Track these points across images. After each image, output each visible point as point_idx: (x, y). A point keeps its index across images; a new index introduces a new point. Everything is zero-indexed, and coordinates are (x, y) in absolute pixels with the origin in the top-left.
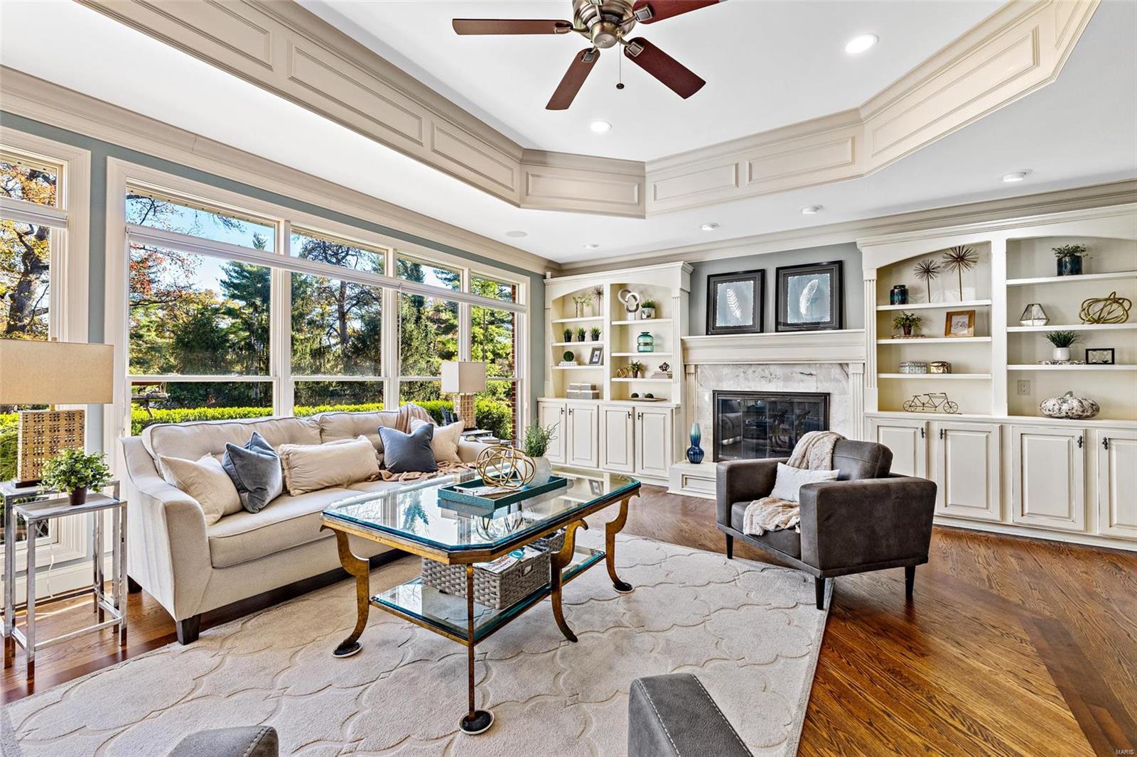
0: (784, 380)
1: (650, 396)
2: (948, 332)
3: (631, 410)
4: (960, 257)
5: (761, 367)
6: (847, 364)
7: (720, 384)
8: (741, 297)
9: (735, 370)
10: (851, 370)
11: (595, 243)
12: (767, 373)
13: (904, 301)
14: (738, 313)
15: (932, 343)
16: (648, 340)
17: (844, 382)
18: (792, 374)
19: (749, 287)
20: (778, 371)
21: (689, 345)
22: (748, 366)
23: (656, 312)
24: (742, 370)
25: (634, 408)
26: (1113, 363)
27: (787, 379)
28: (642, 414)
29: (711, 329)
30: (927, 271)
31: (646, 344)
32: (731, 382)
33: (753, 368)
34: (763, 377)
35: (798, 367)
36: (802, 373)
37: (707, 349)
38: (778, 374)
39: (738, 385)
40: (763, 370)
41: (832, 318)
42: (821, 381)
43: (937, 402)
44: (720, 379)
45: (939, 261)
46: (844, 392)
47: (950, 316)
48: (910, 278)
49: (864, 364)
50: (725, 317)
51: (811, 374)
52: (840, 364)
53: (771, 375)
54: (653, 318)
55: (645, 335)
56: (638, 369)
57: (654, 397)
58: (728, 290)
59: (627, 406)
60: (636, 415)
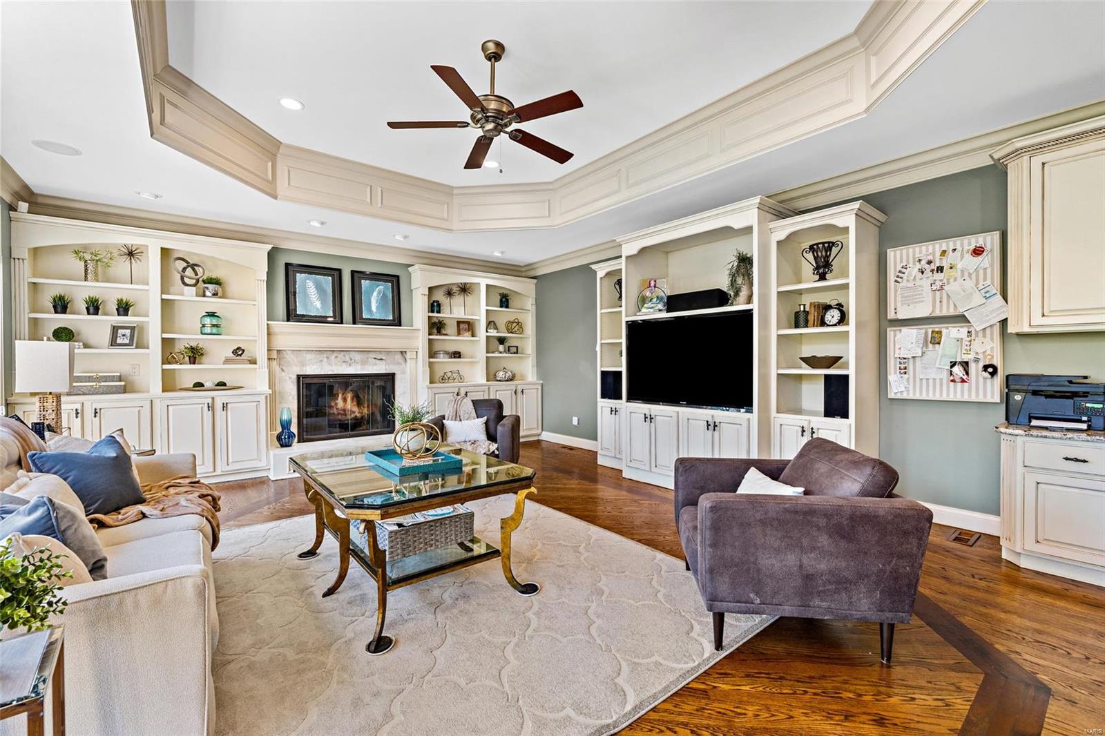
0: (361, 365)
1: (223, 384)
2: (459, 334)
3: (210, 401)
4: (465, 289)
5: (342, 353)
6: (405, 352)
7: (304, 369)
8: (320, 289)
9: (318, 356)
10: (408, 356)
11: (158, 193)
12: (347, 358)
13: (439, 312)
14: (318, 304)
15: (451, 340)
16: (215, 321)
17: (404, 365)
18: (367, 359)
19: (327, 281)
20: (357, 357)
21: (274, 330)
22: (331, 353)
23: (223, 290)
24: (325, 355)
25: (213, 398)
26: (517, 353)
27: (364, 363)
28: (227, 404)
29: (291, 315)
30: (449, 294)
31: (213, 326)
32: (315, 367)
33: (335, 354)
34: (344, 362)
35: (373, 353)
36: (375, 358)
37: (291, 335)
38: (356, 359)
39: (322, 369)
40: (344, 356)
41: (394, 317)
42: (388, 364)
43: (455, 375)
44: (303, 364)
45: (455, 289)
46: (404, 372)
47: (459, 323)
48: (440, 296)
49: (417, 352)
50: (305, 306)
51: (382, 359)
52: (401, 352)
53: (351, 360)
54: (221, 298)
55: (211, 315)
56: (195, 355)
57: (228, 385)
58: (307, 281)
59: (203, 397)
60: (218, 406)
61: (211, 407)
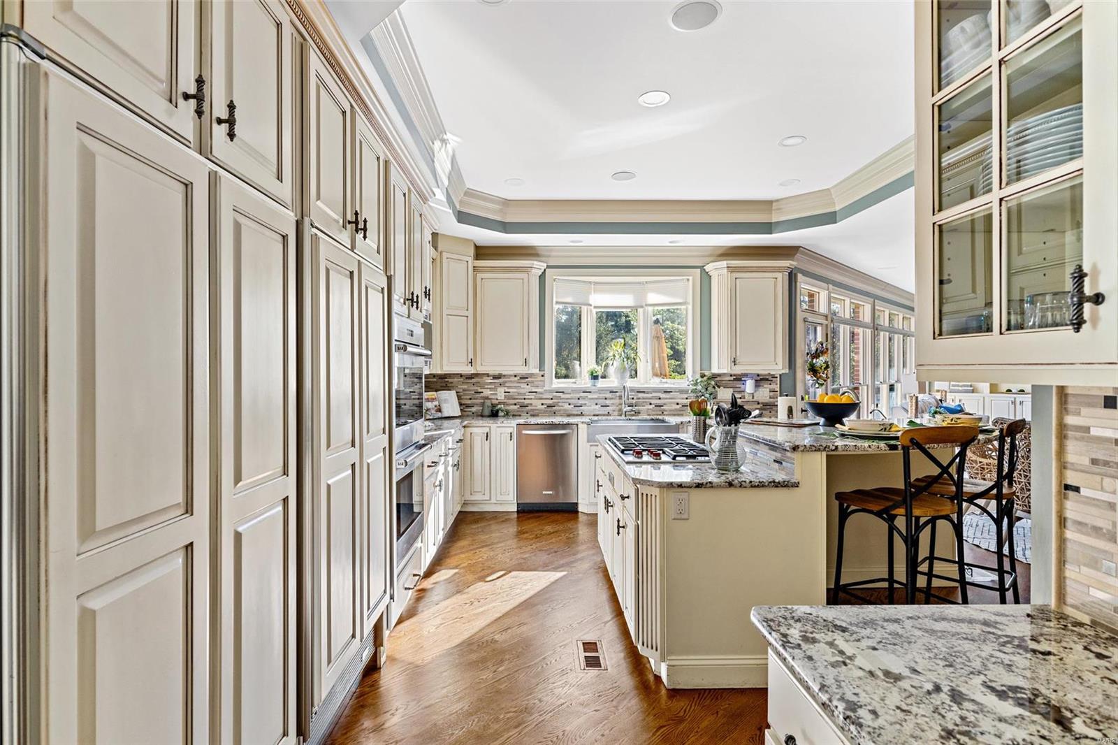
3: (1013, 399)
59: (1011, 397)
60: (1018, 403)
61: (1014, 403)
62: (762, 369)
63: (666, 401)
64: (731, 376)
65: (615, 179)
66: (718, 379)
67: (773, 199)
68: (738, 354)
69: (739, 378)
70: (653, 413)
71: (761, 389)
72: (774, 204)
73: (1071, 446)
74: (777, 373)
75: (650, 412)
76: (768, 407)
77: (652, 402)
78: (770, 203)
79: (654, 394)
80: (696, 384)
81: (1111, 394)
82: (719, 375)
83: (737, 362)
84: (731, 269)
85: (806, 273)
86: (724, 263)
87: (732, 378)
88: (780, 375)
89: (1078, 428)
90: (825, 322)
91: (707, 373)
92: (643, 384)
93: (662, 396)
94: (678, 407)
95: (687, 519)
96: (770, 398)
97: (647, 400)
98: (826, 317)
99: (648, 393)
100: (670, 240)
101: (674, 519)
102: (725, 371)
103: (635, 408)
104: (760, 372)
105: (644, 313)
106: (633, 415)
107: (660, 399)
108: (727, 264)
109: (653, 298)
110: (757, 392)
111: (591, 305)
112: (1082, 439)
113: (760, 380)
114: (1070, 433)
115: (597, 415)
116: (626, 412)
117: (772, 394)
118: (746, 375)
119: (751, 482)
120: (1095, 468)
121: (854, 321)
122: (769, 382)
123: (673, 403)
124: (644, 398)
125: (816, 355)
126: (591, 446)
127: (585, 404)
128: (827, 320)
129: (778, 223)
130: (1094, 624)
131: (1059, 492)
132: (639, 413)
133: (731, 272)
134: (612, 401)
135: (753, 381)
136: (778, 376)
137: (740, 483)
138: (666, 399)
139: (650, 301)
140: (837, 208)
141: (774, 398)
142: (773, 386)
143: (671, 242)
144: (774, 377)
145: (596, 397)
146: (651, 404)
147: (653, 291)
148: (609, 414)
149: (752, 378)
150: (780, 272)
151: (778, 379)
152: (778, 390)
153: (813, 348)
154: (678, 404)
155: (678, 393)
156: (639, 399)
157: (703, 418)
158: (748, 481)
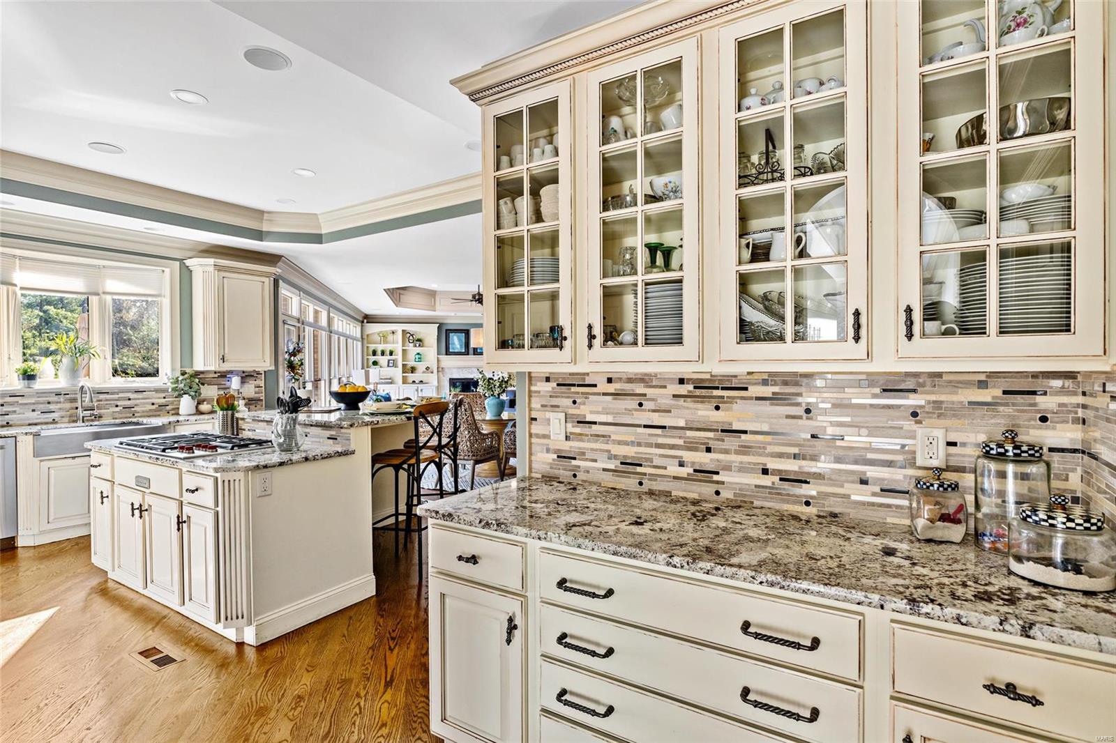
1: (422, 381)
8: (459, 340)
9: (458, 369)
14: (458, 346)
16: (419, 356)
21: (440, 359)
22: (463, 368)
23: (422, 344)
24: (461, 370)
29: (448, 353)
32: (457, 375)
34: (469, 372)
37: (447, 361)
39: (460, 375)
40: (469, 369)
44: (452, 374)
50: (453, 348)
53: (472, 371)
54: (422, 347)
55: (418, 354)
56: (413, 370)
58: (454, 337)
59: (415, 386)
60: (419, 390)
61: (417, 390)
62: (248, 367)
63: (138, 401)
64: (215, 373)
65: (92, 148)
66: (201, 376)
67: (265, 210)
68: (226, 352)
69: (224, 375)
70: (121, 416)
71: (246, 385)
72: (265, 215)
73: (533, 400)
74: (261, 370)
75: (117, 415)
76: (254, 402)
77: (119, 403)
78: (262, 212)
79: (121, 395)
80: (177, 381)
81: (548, 376)
82: (202, 373)
83: (225, 359)
84: (219, 268)
85: (286, 281)
86: (211, 261)
87: (216, 375)
88: (265, 372)
89: (536, 392)
90: (297, 325)
91: (188, 370)
92: (100, 384)
93: (135, 396)
94: (154, 407)
95: (270, 495)
96: (255, 393)
97: (113, 402)
98: (298, 320)
99: (113, 394)
100: (146, 227)
101: (260, 497)
102: (212, 368)
103: (95, 412)
104: (245, 369)
105: (100, 301)
106: (92, 420)
107: (129, 399)
108: (215, 262)
109: (113, 285)
110: (243, 388)
111: (16, 285)
112: (537, 396)
113: (246, 377)
114: (533, 394)
115: (36, 424)
116: (83, 417)
117: (257, 389)
118: (231, 372)
119: (322, 455)
120: (543, 409)
121: (315, 325)
122: (254, 379)
123: (147, 403)
124: (107, 400)
125: (293, 354)
126: (41, 461)
127: (15, 412)
128: (299, 322)
129: (269, 233)
130: (543, 476)
131: (529, 422)
132: (100, 417)
133: (219, 270)
134: (59, 406)
135: (240, 378)
136: (263, 373)
137: (314, 456)
138: (139, 399)
139: (108, 289)
140: (323, 232)
141: (259, 393)
142: (258, 382)
143: (145, 228)
144: (259, 373)
145: (33, 401)
146: (117, 406)
147: (114, 277)
148: (54, 422)
149: (238, 375)
150: (267, 277)
151: (263, 375)
152: (263, 385)
153: (291, 348)
154: (153, 404)
155: (154, 393)
156: (101, 401)
157: (230, 412)
158: (319, 455)
